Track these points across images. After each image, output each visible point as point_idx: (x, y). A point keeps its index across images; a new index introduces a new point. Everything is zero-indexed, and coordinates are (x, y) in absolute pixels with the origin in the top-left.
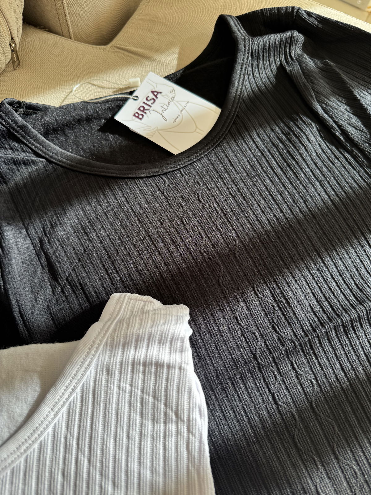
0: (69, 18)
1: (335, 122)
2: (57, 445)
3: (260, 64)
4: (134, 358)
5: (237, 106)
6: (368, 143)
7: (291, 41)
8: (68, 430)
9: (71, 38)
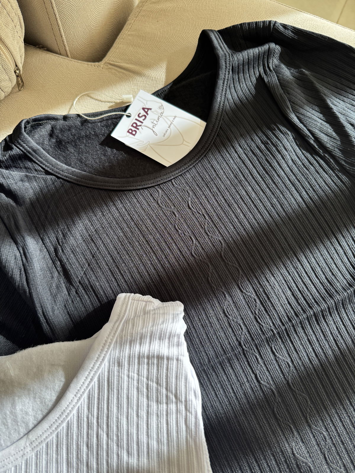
0: (65, 39)
1: (309, 130)
2: (81, 423)
3: (240, 78)
4: (140, 353)
5: (220, 119)
6: (339, 150)
7: (269, 53)
8: (89, 411)
9: (67, 56)
